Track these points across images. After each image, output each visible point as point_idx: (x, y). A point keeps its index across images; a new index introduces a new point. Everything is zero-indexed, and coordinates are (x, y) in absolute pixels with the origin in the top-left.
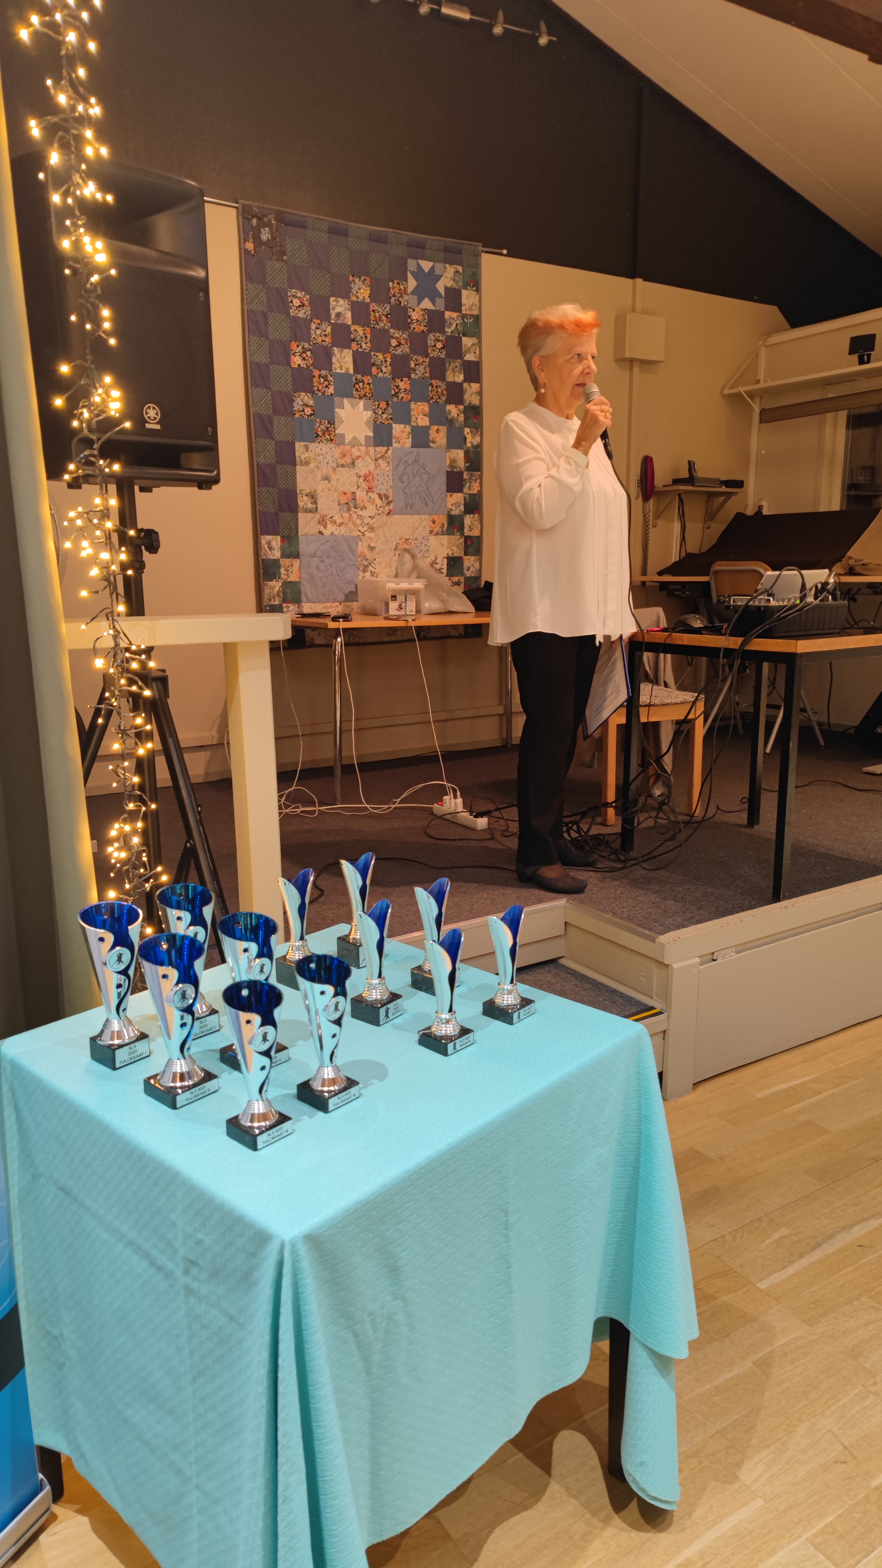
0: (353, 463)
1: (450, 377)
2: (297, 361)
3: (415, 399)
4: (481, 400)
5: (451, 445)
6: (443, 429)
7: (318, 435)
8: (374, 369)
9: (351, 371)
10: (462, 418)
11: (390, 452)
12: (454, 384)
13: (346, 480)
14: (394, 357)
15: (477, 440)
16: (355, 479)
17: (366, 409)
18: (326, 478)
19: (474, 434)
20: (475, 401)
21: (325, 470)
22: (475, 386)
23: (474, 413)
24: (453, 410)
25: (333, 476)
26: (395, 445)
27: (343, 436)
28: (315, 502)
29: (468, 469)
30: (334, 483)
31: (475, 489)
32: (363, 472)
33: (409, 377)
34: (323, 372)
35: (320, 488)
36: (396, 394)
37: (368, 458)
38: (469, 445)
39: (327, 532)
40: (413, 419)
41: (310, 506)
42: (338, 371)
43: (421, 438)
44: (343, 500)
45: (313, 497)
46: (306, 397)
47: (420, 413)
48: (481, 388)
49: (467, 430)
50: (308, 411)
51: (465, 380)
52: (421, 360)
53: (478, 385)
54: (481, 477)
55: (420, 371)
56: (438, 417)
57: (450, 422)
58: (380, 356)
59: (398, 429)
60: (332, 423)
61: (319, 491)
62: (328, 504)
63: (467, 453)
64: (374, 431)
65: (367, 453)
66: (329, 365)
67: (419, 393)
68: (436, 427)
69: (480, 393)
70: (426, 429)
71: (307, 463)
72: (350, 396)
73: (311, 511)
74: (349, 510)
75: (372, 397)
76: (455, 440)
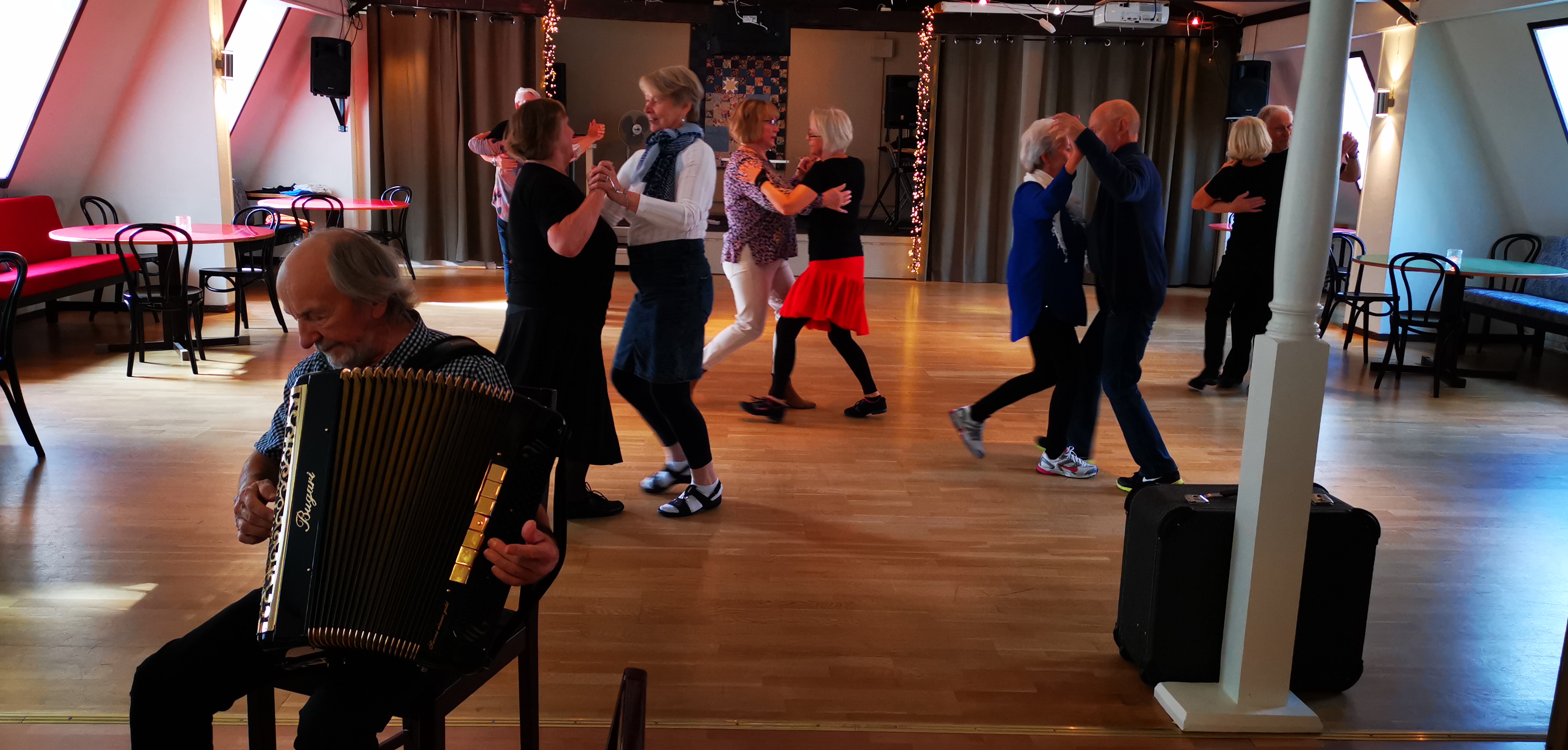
0: (729, 100)
1: (773, 68)
2: (709, 65)
3: (757, 76)
4: (787, 76)
5: (773, 93)
6: (769, 88)
7: (715, 90)
8: (740, 66)
9: (730, 67)
10: (778, 83)
11: (745, 96)
12: (775, 70)
13: (726, 106)
14: (748, 61)
15: (785, 91)
16: (729, 106)
17: (735, 80)
18: (718, 106)
19: (783, 89)
20: (785, 76)
21: (717, 102)
22: (785, 71)
23: (784, 82)
24: (774, 80)
25: (720, 105)
26: (747, 93)
27: (725, 90)
28: (712, 114)
29: (780, 102)
30: (720, 107)
31: (783, 109)
32: (733, 103)
33: (755, 68)
34: (719, 68)
35: (715, 109)
36: (749, 75)
37: (735, 99)
38: (781, 93)
39: (716, 125)
40: (756, 85)
41: (710, 115)
42: (725, 67)
43: (758, 90)
44: (724, 113)
45: (712, 112)
46: (711, 77)
47: (759, 82)
48: (788, 71)
49: (780, 87)
50: (712, 82)
51: (780, 69)
52: (760, 61)
53: (786, 70)
54: (786, 105)
55: (759, 67)
56: (766, 82)
57: (772, 85)
58: (743, 61)
59: (748, 87)
60: (721, 85)
61: (714, 109)
62: (717, 115)
63: (780, 96)
64: (738, 89)
65: (735, 96)
66: (721, 66)
67: (758, 74)
68: (765, 87)
69: (787, 73)
70: (761, 88)
71: (710, 100)
72: (729, 76)
73: (710, 117)
74: (726, 117)
75: (738, 77)
76: (775, 90)
